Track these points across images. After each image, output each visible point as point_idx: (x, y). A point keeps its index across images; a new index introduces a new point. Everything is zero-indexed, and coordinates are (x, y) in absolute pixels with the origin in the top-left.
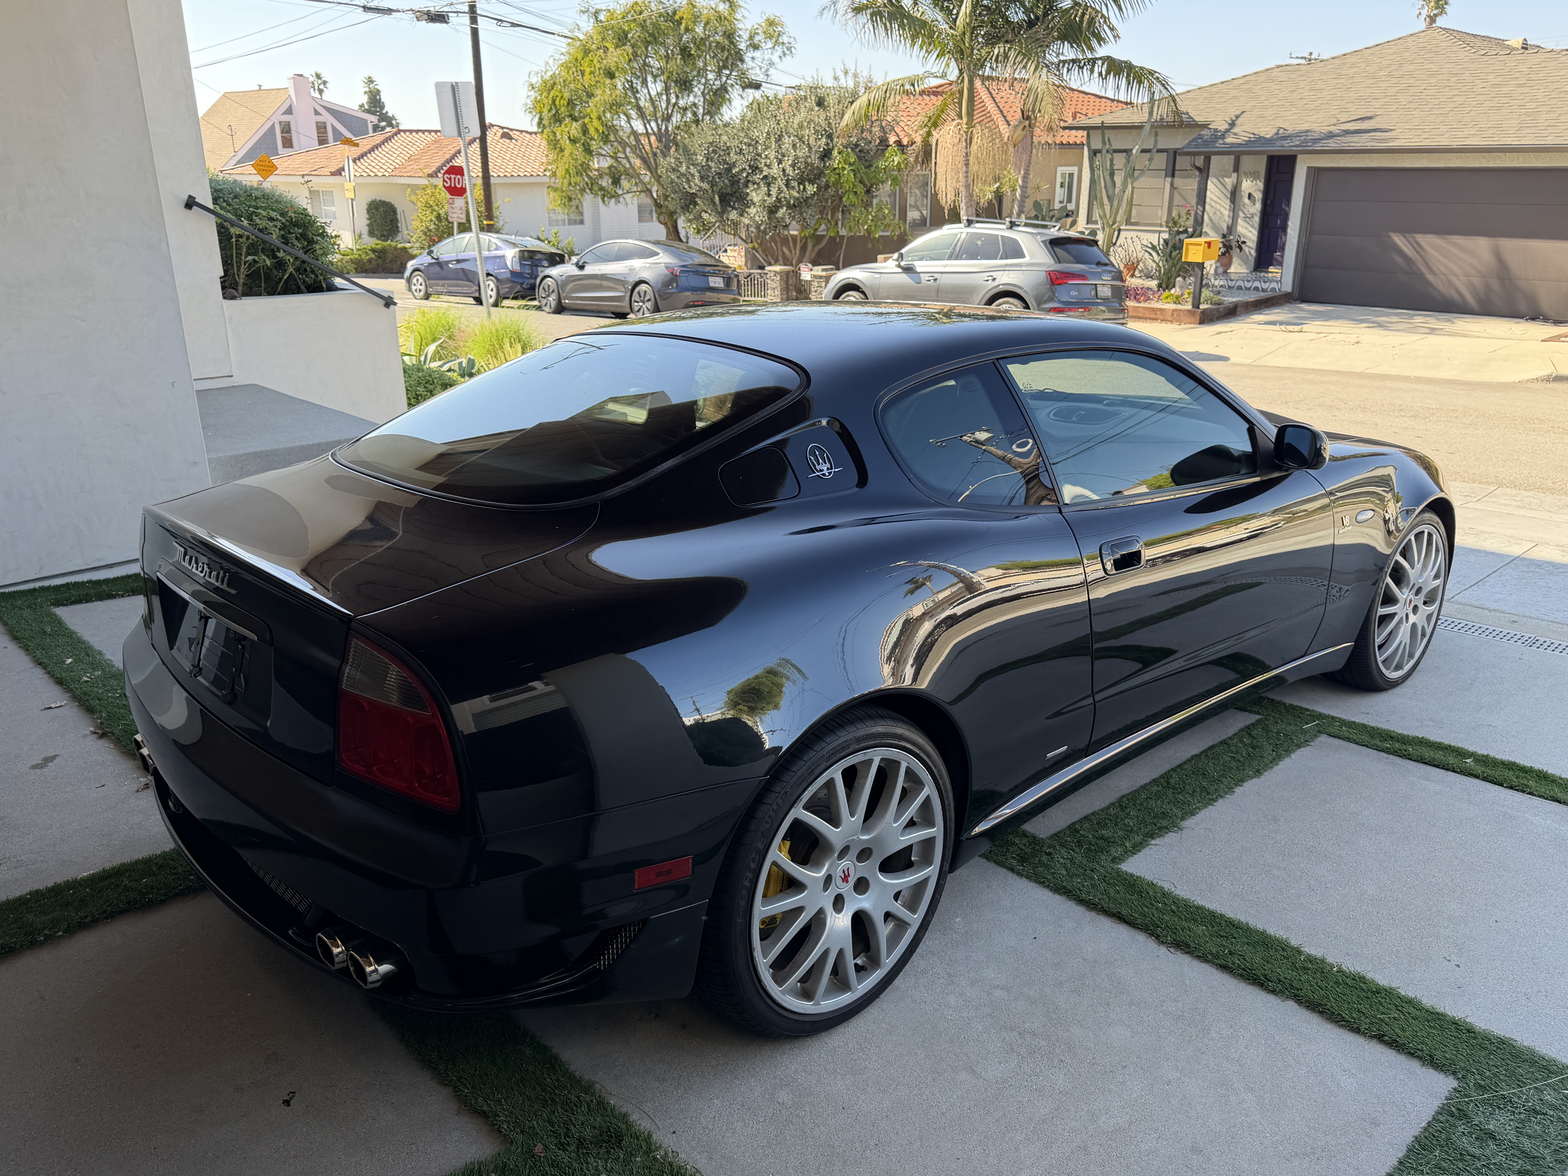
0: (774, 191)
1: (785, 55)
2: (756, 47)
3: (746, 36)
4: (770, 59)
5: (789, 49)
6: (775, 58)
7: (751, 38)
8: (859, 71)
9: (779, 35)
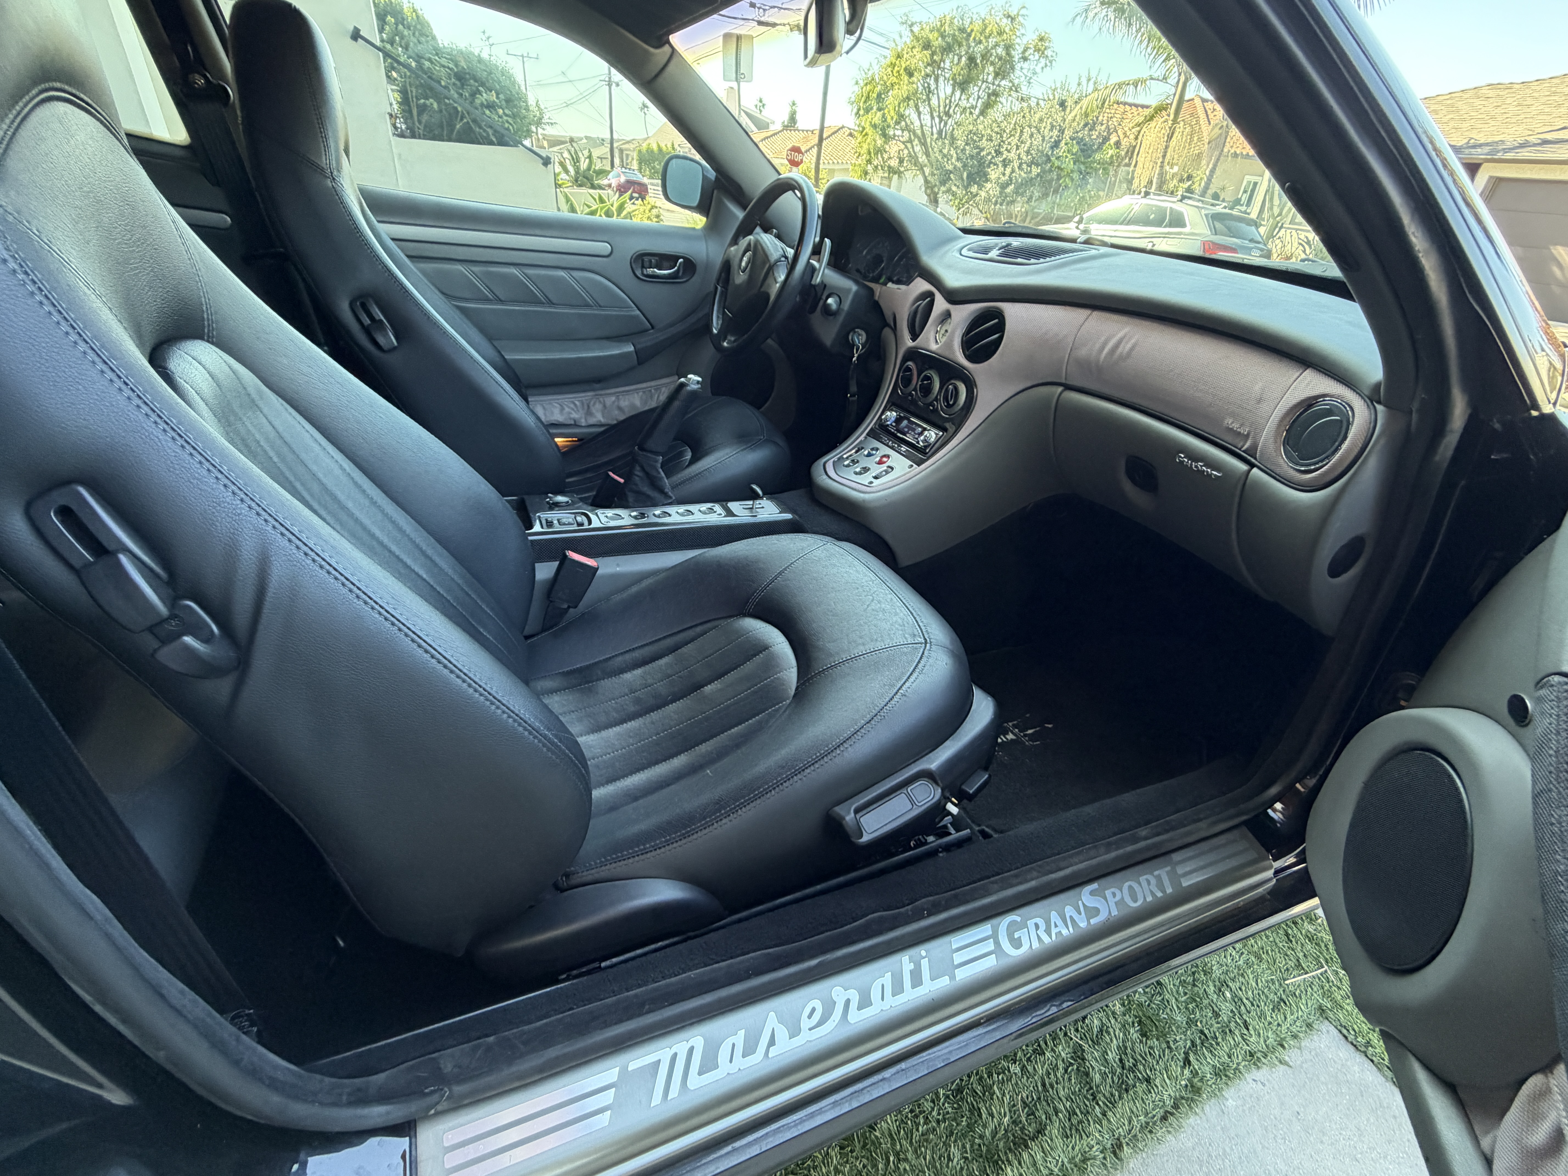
0: (1008, 170)
1: (1046, 66)
2: (1025, 59)
3: (1020, 49)
4: (1034, 69)
5: (1051, 62)
6: (1038, 69)
7: (1025, 51)
8: (1099, 80)
9: (1045, 49)
